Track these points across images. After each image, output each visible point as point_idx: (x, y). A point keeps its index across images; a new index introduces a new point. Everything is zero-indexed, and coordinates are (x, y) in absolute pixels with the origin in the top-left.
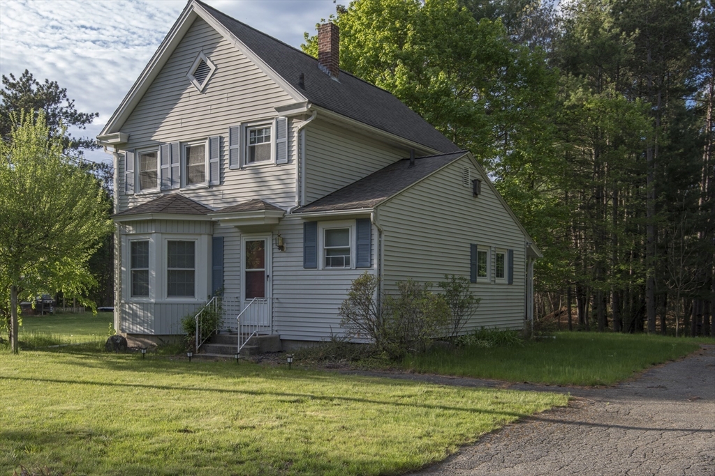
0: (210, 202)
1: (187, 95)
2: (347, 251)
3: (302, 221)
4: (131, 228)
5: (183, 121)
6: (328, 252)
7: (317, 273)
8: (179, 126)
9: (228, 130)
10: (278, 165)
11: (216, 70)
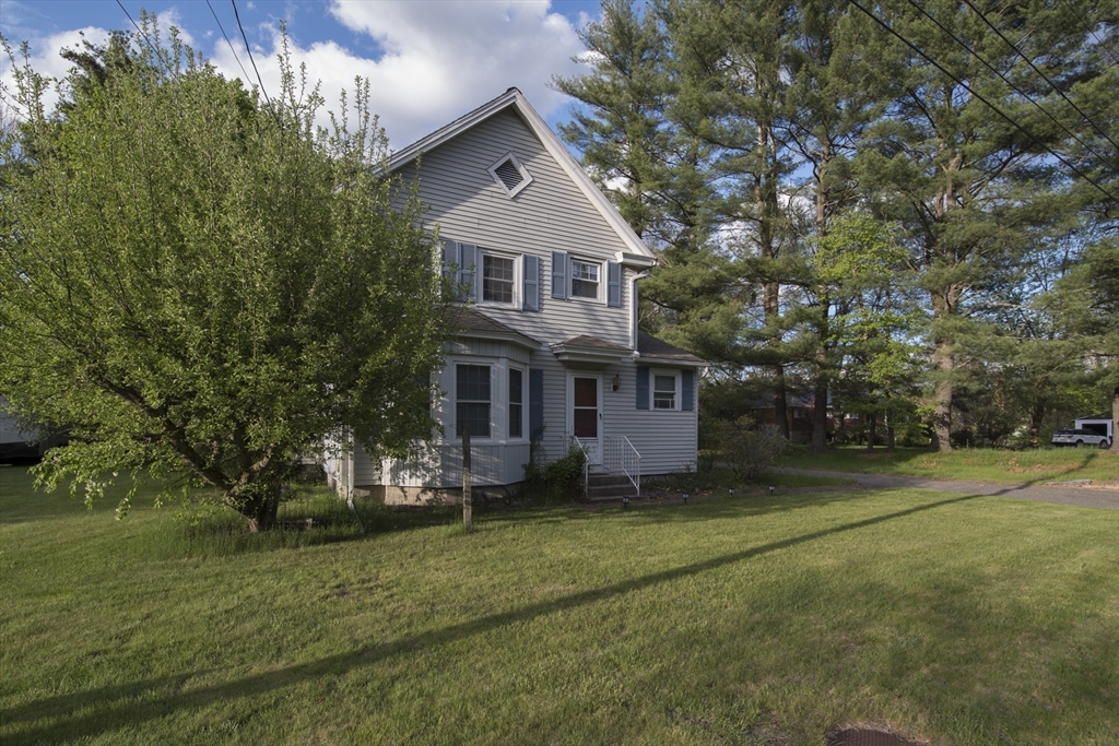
0: (528, 330)
1: (490, 194)
2: (672, 396)
3: (635, 365)
4: (463, 346)
5: (481, 222)
6: (656, 395)
7: (649, 413)
8: (476, 226)
9: (550, 255)
10: (609, 306)
11: (533, 182)
